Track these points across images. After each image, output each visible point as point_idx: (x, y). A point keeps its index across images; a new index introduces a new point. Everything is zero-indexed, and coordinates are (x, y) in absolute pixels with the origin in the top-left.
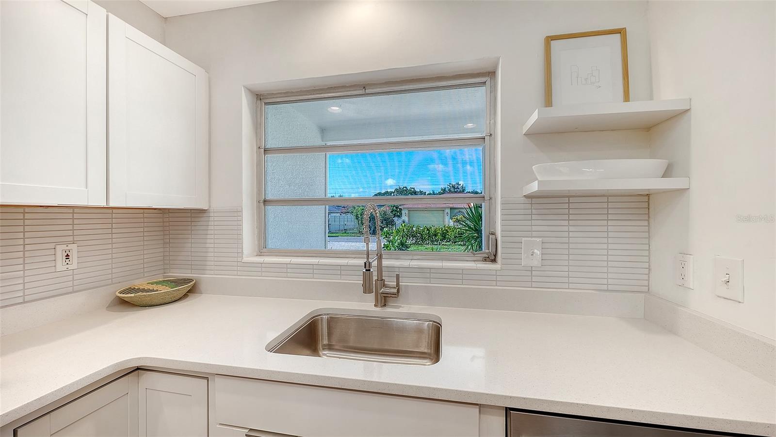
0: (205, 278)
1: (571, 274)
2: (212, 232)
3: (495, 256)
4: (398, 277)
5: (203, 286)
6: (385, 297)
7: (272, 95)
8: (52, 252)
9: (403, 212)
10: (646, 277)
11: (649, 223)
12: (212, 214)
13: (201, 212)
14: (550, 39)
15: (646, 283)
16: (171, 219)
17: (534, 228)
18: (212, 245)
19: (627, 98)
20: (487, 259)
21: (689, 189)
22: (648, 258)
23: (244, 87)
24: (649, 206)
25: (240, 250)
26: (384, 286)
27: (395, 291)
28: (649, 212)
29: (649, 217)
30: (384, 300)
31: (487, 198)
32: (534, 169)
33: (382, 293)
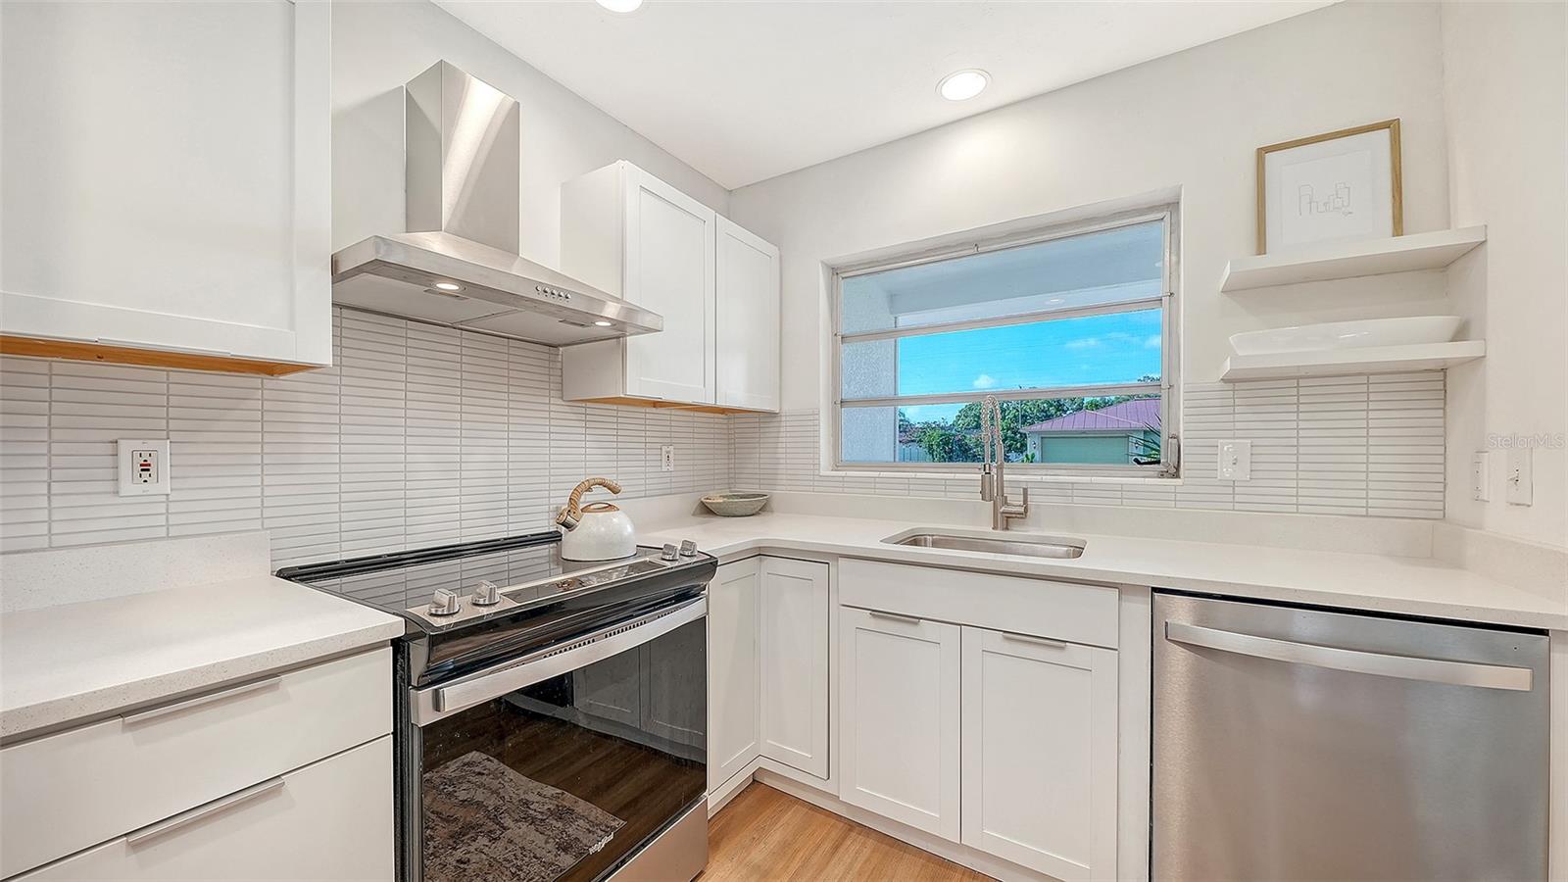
0: (778, 493)
1: (1301, 492)
2: (784, 440)
3: (1178, 468)
4: (1025, 490)
5: (774, 504)
6: (1008, 517)
7: (849, 267)
8: (659, 452)
9: (1029, 441)
10: (1440, 496)
11: (1445, 413)
12: (784, 419)
13: (772, 415)
14: (1262, 152)
15: (1440, 505)
16: (737, 426)
17: (1238, 425)
18: (784, 456)
19: (1398, 229)
20: (1165, 474)
21: (1484, 357)
22: (1442, 467)
23: (822, 262)
24: (1445, 386)
25: (816, 461)
26: (1006, 503)
27: (1022, 510)
28: (1445, 396)
29: (1445, 404)
30: (1006, 520)
31: (1165, 385)
32: (1232, 342)
33: (1003, 513)
